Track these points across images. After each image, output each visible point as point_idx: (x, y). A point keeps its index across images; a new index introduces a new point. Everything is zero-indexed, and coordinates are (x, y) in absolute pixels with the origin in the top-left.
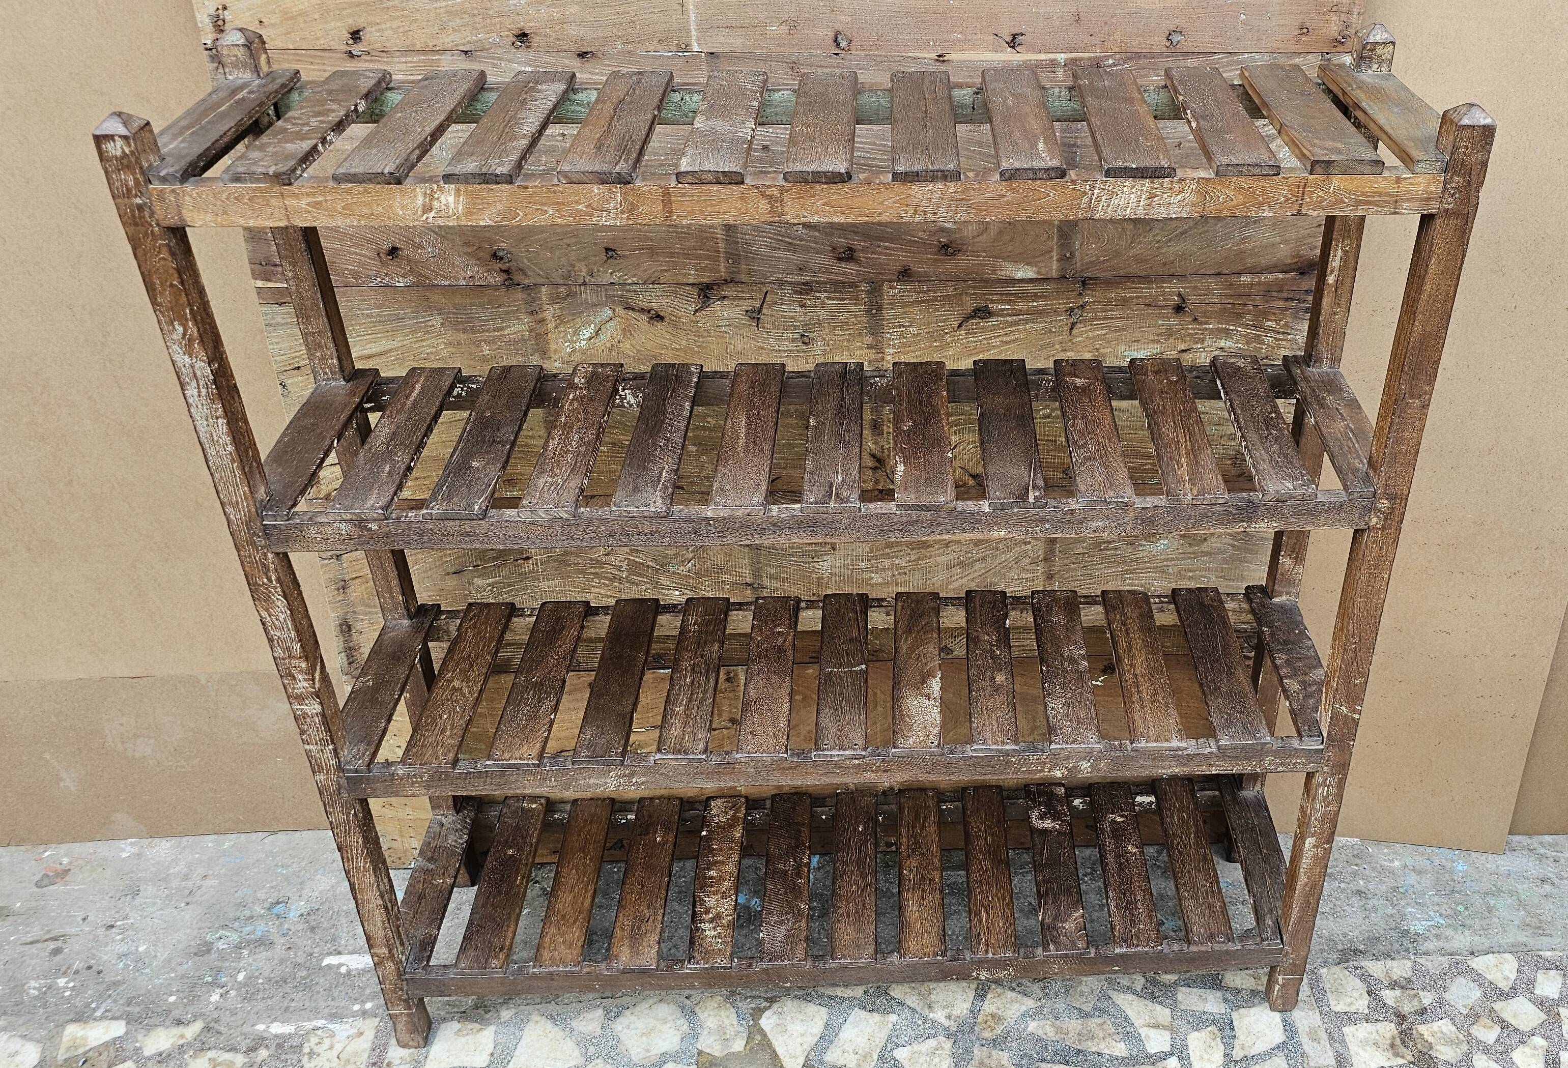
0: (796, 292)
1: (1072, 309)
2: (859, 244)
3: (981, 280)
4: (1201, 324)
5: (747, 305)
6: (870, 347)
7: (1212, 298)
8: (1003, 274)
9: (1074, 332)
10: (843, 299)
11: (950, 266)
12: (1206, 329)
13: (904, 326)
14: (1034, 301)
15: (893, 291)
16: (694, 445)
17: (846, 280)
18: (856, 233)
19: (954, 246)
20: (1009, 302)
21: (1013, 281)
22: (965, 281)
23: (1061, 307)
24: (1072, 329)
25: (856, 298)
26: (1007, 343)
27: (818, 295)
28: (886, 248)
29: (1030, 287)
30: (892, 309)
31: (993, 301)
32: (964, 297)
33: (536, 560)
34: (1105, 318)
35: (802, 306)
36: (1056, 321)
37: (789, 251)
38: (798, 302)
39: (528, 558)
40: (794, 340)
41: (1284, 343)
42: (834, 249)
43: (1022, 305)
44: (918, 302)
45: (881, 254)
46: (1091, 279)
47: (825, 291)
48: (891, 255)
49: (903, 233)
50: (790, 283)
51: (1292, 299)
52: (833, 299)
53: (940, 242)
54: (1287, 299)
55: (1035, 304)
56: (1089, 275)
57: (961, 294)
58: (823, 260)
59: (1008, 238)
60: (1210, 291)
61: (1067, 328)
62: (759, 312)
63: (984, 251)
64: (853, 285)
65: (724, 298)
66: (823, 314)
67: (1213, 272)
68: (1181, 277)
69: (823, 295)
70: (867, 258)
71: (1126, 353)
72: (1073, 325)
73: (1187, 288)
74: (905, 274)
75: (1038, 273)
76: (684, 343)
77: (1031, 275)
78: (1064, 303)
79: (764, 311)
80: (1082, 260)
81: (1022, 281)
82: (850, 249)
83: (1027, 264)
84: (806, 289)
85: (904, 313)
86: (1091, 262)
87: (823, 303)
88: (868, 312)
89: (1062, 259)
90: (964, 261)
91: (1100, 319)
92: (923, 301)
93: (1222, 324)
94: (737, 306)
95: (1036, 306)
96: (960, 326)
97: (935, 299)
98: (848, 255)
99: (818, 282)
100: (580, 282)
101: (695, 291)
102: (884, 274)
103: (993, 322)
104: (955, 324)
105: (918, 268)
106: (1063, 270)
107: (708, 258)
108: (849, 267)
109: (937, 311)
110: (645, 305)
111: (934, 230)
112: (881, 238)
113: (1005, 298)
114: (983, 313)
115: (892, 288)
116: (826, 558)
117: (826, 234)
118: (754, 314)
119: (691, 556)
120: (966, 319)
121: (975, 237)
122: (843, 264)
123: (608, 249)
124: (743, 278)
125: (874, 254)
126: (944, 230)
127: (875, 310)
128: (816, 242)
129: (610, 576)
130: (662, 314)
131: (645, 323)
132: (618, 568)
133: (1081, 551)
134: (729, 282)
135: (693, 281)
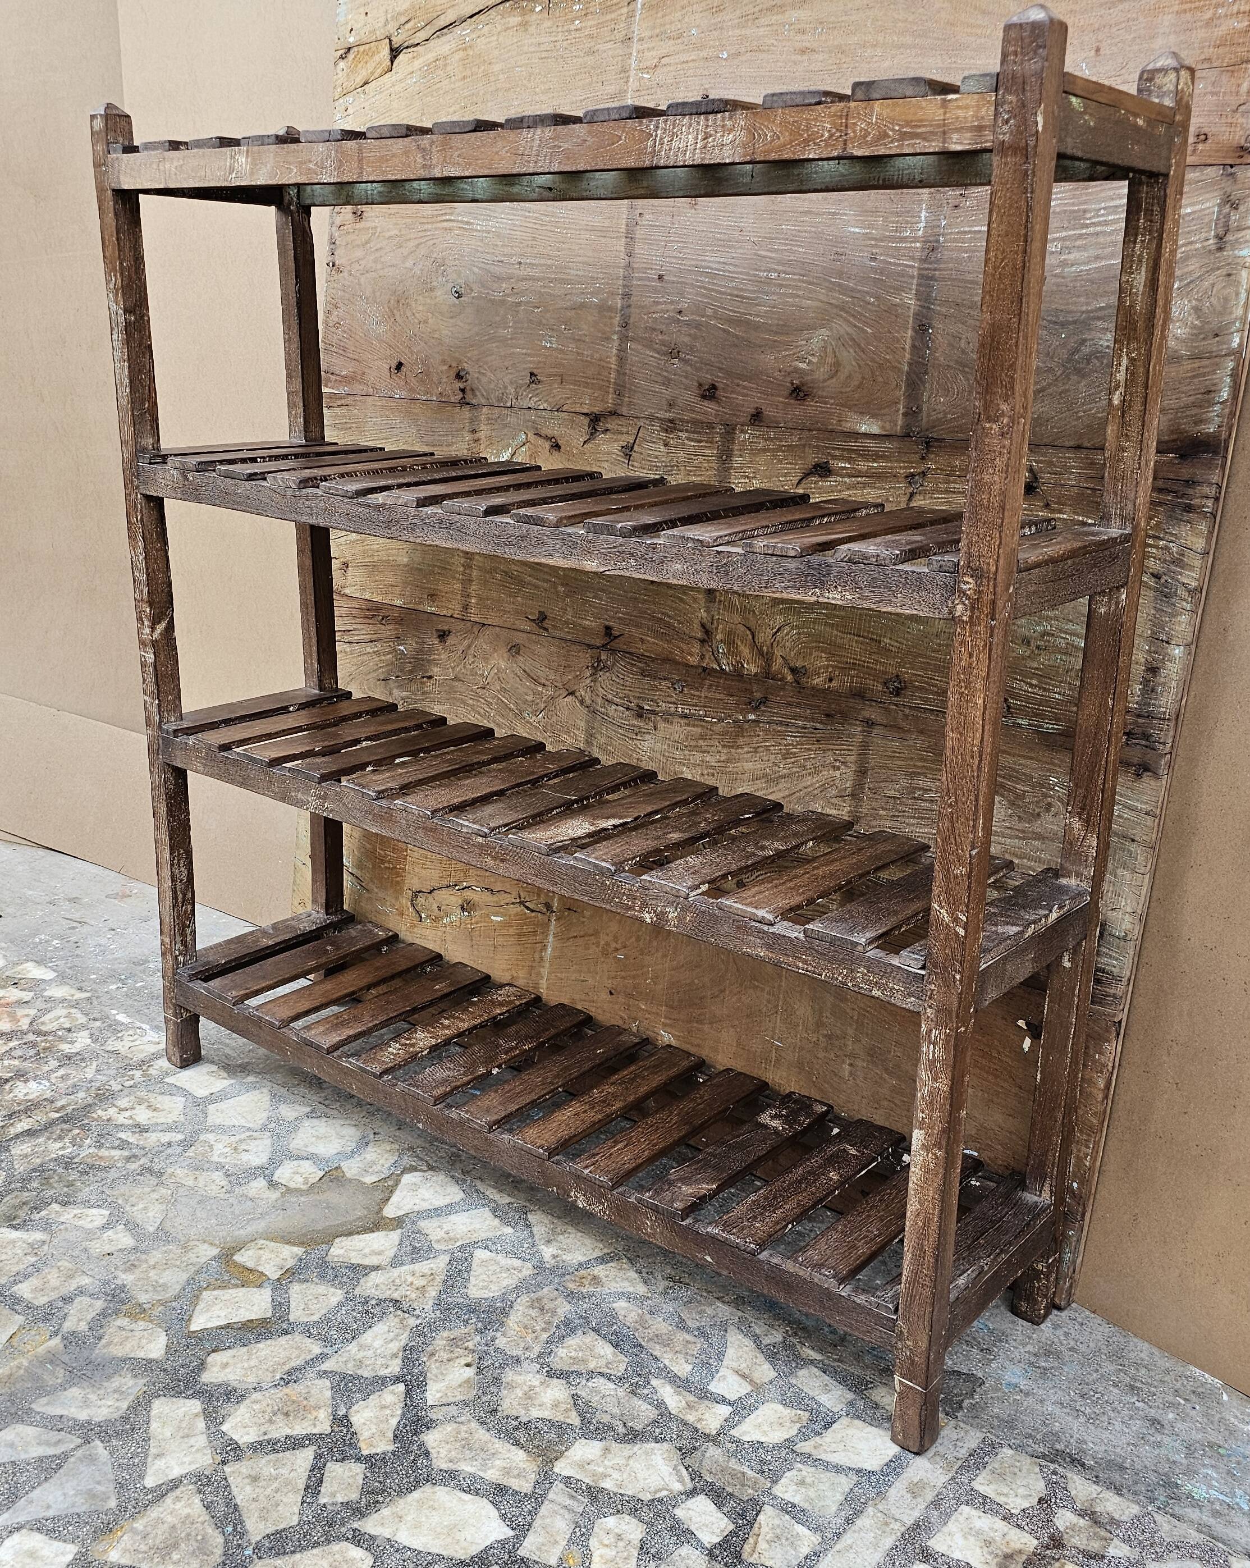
0: (662, 430)
1: (912, 475)
2: (721, 381)
3: (826, 430)
4: (1053, 511)
5: (624, 439)
7: (1069, 479)
8: (847, 426)
9: (912, 504)
10: (700, 441)
11: (798, 411)
12: (1060, 519)
13: (748, 477)
14: (874, 461)
15: (743, 436)
16: (562, 585)
17: (706, 420)
19: (804, 388)
20: (849, 460)
21: (857, 435)
22: (810, 430)
23: (902, 471)
24: (910, 500)
25: (711, 441)
27: (680, 434)
28: (745, 387)
29: (871, 444)
30: (741, 456)
31: (834, 457)
32: (807, 449)
33: (436, 680)
34: (947, 492)
35: (666, 445)
36: (894, 488)
37: (664, 384)
38: (664, 441)
41: (1154, 551)
42: (700, 385)
43: (862, 466)
44: (765, 450)
45: (738, 394)
46: (937, 440)
47: (687, 431)
48: (747, 395)
49: (761, 372)
50: (659, 419)
51: (1169, 491)
52: (692, 440)
53: (793, 384)
55: (875, 465)
56: (935, 435)
57: (804, 446)
58: (689, 397)
59: (856, 383)
60: (1067, 469)
61: (906, 499)
62: (632, 448)
63: (832, 398)
64: (710, 426)
65: (607, 430)
66: (681, 455)
67: (1072, 443)
69: (684, 435)
70: (726, 397)
72: (912, 495)
73: (1041, 462)
74: (757, 417)
75: (883, 428)
77: (875, 430)
78: (905, 468)
79: (636, 448)
80: (929, 415)
81: (866, 435)
82: (714, 387)
83: (872, 417)
84: (670, 426)
85: (751, 462)
86: (938, 419)
87: (683, 444)
88: (720, 458)
89: (908, 413)
90: (811, 408)
91: (941, 492)
92: (768, 450)
93: (1078, 514)
94: (616, 441)
95: (875, 468)
96: (799, 483)
97: (779, 449)
98: (710, 393)
99: (681, 420)
100: (509, 405)
101: (586, 421)
102: (738, 416)
103: (831, 482)
104: (796, 480)
105: (769, 412)
106: (907, 426)
107: (601, 388)
108: (710, 407)
109: (780, 462)
110: (549, 433)
111: (789, 369)
112: (742, 377)
113: (846, 454)
114: (822, 470)
115: (743, 431)
116: (647, 737)
117: (697, 369)
118: (628, 451)
119: (543, 706)
120: (806, 475)
121: (824, 381)
122: (706, 403)
123: (532, 374)
124: (624, 411)
125: (732, 392)
126: (797, 370)
127: (725, 456)
128: (686, 377)
129: (482, 711)
130: (560, 443)
131: (547, 451)
132: (489, 704)
133: (891, 793)
134: (613, 413)
135: (585, 411)
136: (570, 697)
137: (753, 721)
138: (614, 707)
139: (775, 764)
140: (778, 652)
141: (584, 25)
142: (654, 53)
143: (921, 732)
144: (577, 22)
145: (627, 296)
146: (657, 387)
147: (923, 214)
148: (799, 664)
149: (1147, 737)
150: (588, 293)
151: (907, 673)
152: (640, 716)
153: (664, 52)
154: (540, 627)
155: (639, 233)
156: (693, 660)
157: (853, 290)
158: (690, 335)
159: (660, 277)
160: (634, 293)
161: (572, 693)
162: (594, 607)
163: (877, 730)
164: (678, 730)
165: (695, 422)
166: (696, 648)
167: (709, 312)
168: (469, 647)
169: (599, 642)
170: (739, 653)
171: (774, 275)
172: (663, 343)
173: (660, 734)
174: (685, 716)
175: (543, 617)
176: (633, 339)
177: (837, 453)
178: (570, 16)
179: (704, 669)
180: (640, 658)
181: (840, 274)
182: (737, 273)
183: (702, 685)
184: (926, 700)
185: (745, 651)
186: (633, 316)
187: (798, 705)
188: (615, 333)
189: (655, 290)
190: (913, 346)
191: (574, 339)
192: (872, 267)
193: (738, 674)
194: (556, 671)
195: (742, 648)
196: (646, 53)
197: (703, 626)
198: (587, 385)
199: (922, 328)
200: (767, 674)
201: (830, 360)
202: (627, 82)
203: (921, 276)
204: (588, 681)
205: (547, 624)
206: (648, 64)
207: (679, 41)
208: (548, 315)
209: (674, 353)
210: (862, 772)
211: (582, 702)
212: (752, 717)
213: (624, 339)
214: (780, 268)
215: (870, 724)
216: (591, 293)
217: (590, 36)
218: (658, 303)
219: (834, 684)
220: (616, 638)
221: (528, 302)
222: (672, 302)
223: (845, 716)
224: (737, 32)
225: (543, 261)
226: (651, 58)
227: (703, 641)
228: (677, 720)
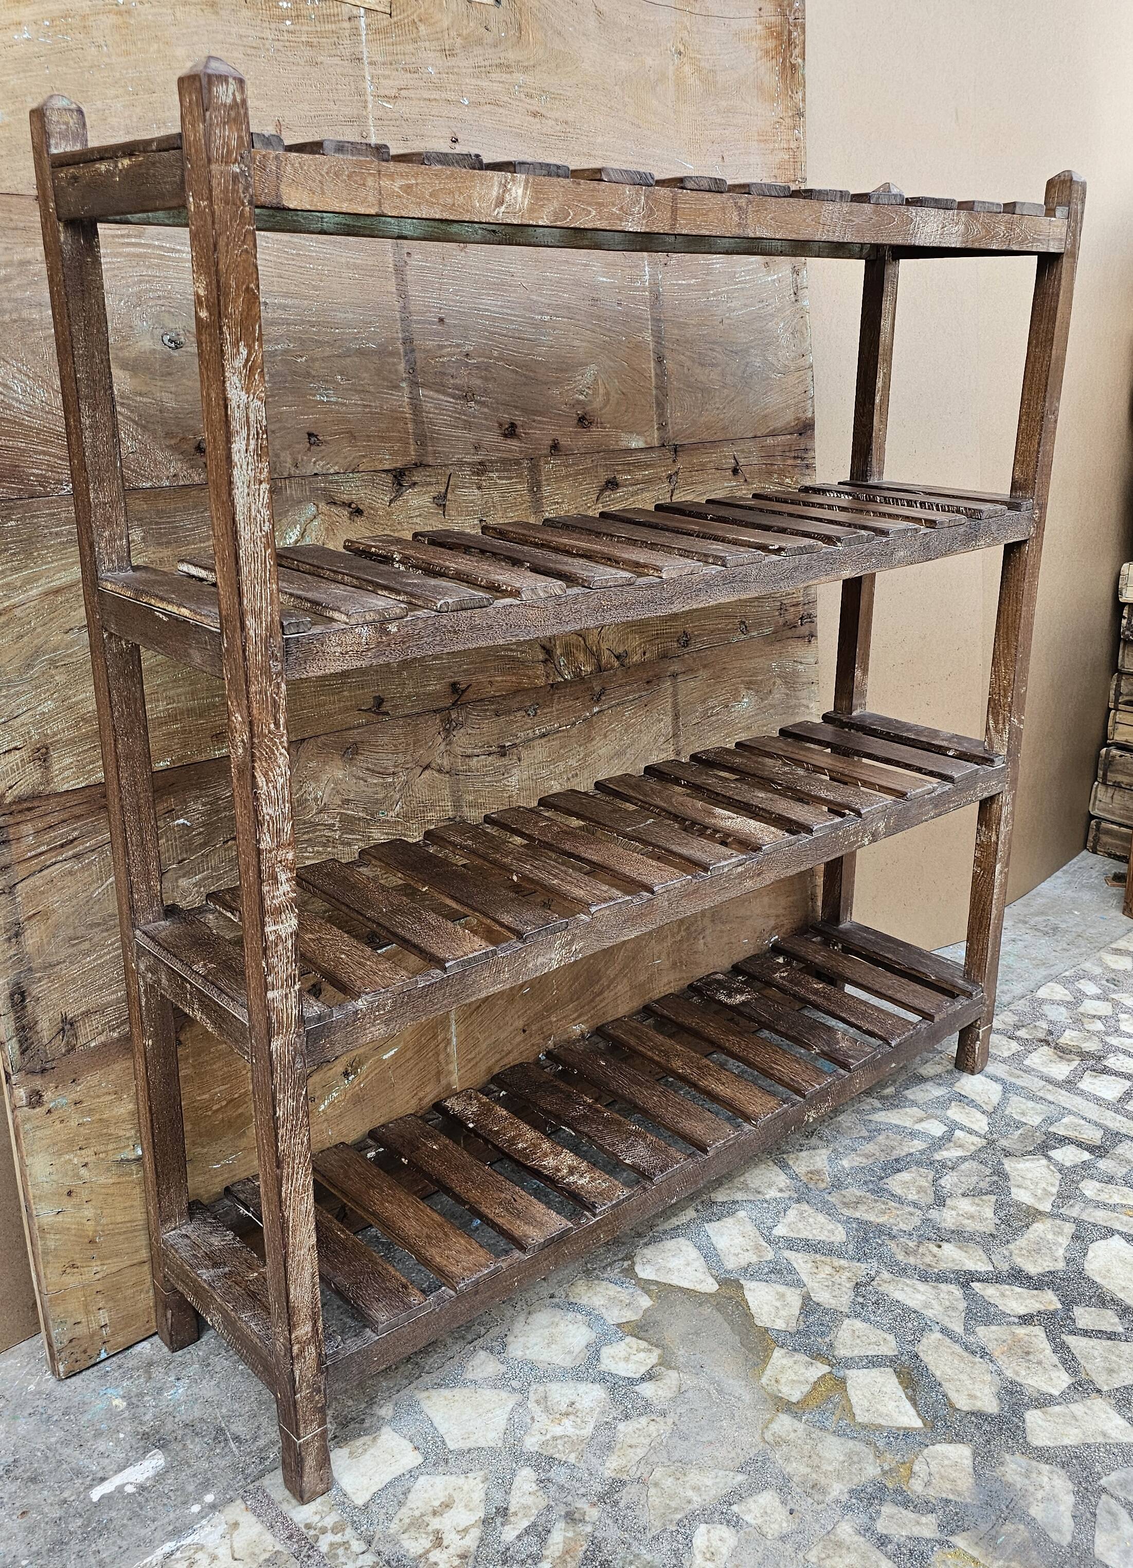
0: (474, 473)
1: (671, 476)
2: (519, 419)
4: (750, 484)
5: (435, 490)
7: (754, 460)
8: (623, 444)
9: (673, 498)
10: (511, 478)
11: (585, 440)
12: (753, 488)
13: (558, 503)
14: (645, 470)
15: (548, 467)
17: (512, 457)
18: (516, 407)
19: (588, 418)
20: (629, 472)
21: (630, 451)
22: (598, 452)
23: (664, 474)
24: (672, 495)
25: (520, 476)
27: (491, 474)
28: (540, 422)
29: (642, 456)
30: (548, 485)
31: (619, 472)
32: (598, 469)
34: (693, 483)
35: (479, 488)
36: (661, 488)
38: (476, 483)
42: (501, 425)
43: (639, 475)
44: (567, 476)
45: (535, 428)
46: (680, 446)
47: (497, 471)
48: (543, 429)
50: (469, 463)
52: (503, 478)
53: (578, 414)
54: (794, 457)
55: (647, 472)
56: (678, 442)
57: (596, 466)
58: (492, 438)
59: (624, 408)
61: (669, 495)
62: (445, 497)
63: (609, 422)
64: (517, 462)
65: (415, 484)
66: (496, 495)
67: (751, 435)
68: (732, 441)
69: (494, 475)
70: (526, 433)
72: (672, 491)
73: (738, 451)
74: (555, 448)
75: (646, 442)
77: (641, 445)
79: (449, 496)
80: (673, 428)
81: (636, 450)
82: (513, 425)
83: (638, 434)
84: (481, 468)
85: (558, 489)
86: (678, 430)
87: (496, 484)
88: (531, 490)
89: (662, 427)
90: (596, 433)
91: (689, 485)
92: (570, 475)
93: (762, 483)
94: (425, 493)
95: (647, 475)
96: (598, 499)
97: (579, 472)
98: (511, 431)
99: (491, 462)
100: (286, 474)
101: (389, 479)
102: (540, 449)
103: (620, 493)
104: (594, 497)
105: (564, 442)
106: (661, 438)
107: (400, 440)
108: (513, 444)
109: (581, 484)
110: (345, 498)
111: (572, 402)
112: (535, 413)
113: (626, 467)
114: (612, 484)
115: (547, 463)
116: (515, 771)
117: (494, 409)
118: (441, 501)
119: (398, 796)
120: (602, 491)
121: (601, 409)
122: (509, 441)
123: (310, 435)
124: (430, 460)
125: (530, 428)
126: (579, 402)
127: (535, 487)
128: (486, 419)
129: (324, 840)
130: (361, 507)
131: (345, 519)
132: (331, 827)
133: (696, 721)
134: (419, 465)
135: (387, 467)
136: (426, 772)
137: (598, 712)
138: (475, 759)
139: (621, 740)
140: (604, 646)
141: (298, 27)
142: (391, 83)
143: (705, 666)
144: (288, 23)
145: (407, 341)
146: (459, 432)
147: (647, 269)
148: (621, 650)
149: (809, 616)
150: (363, 339)
151: (689, 627)
152: (504, 755)
153: (402, 84)
154: (378, 714)
155: (410, 275)
156: (541, 682)
157: (609, 330)
158: (481, 377)
159: (441, 320)
160: (415, 336)
161: (427, 767)
162: (437, 670)
163: (680, 678)
164: (540, 751)
165: (504, 461)
166: (540, 670)
167: (496, 354)
169: (448, 702)
170: (576, 660)
171: (547, 318)
172: (456, 387)
173: (524, 763)
174: (544, 735)
175: (380, 701)
176: (424, 385)
177: (620, 468)
178: (277, 12)
179: (552, 685)
180: (492, 700)
181: (599, 318)
182: (515, 316)
183: (552, 701)
184: (703, 642)
185: (581, 657)
186: (418, 361)
187: (627, 684)
188: (403, 380)
189: (437, 334)
190: (656, 374)
191: (356, 390)
192: (620, 311)
193: (579, 678)
194: (405, 753)
195: (577, 654)
196: (382, 80)
197: (543, 647)
198: (382, 439)
199: (660, 360)
200: (600, 669)
201: (601, 391)
202: (365, 107)
203: (653, 319)
204: (442, 747)
205: (386, 707)
206: (387, 93)
207: (416, 75)
208: (317, 364)
209: (467, 395)
210: (676, 716)
211: (439, 771)
212: (596, 710)
213: (414, 384)
214: (551, 312)
215: (674, 676)
216: (367, 339)
217: (309, 44)
218: (441, 347)
219: (647, 655)
220: (463, 691)
221: (286, 351)
222: (458, 346)
223: (659, 677)
224: (474, 81)
225: (296, 302)
226: (389, 86)
227: (545, 662)
228: (537, 742)
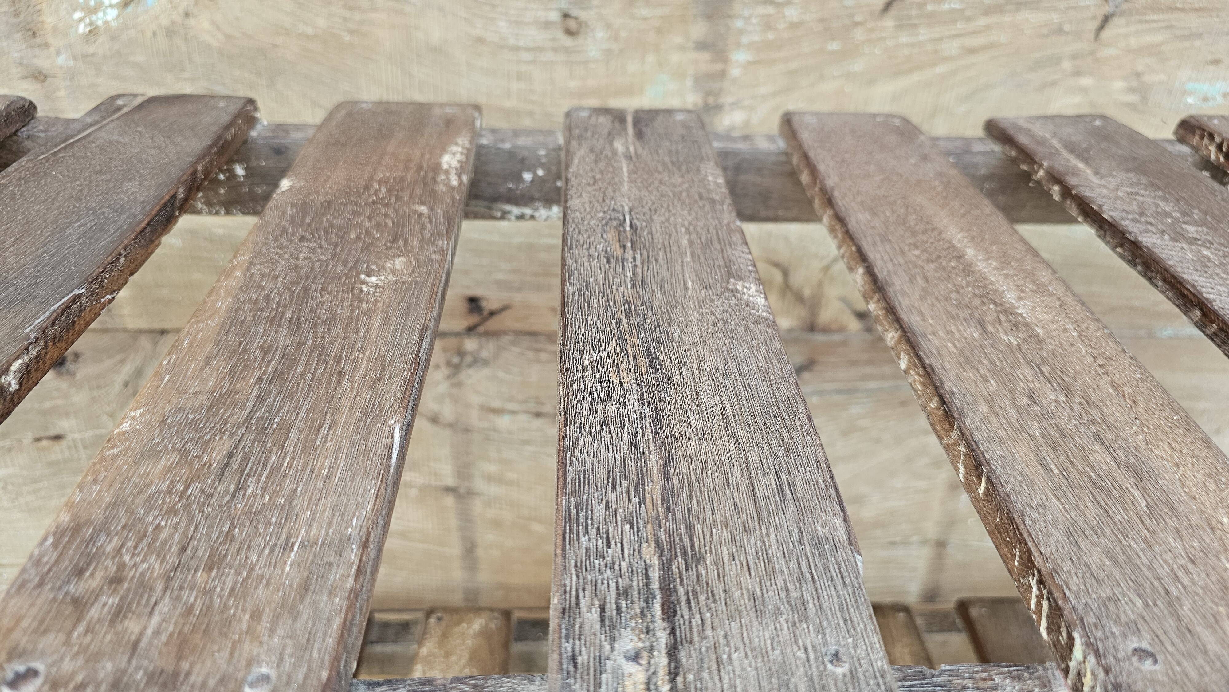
6: (701, 46)
9: (1106, 34)
24: (1101, 27)
26: (972, 51)
33: (74, 441)
39: (57, 438)
40: (547, 25)
61: (1094, 25)
71: (1190, 86)
72: (1106, 19)
76: (321, 22)
91: (1156, 10)
168: (139, 373)
169: (458, 325)
200: (811, 327)
220: (492, 314)
